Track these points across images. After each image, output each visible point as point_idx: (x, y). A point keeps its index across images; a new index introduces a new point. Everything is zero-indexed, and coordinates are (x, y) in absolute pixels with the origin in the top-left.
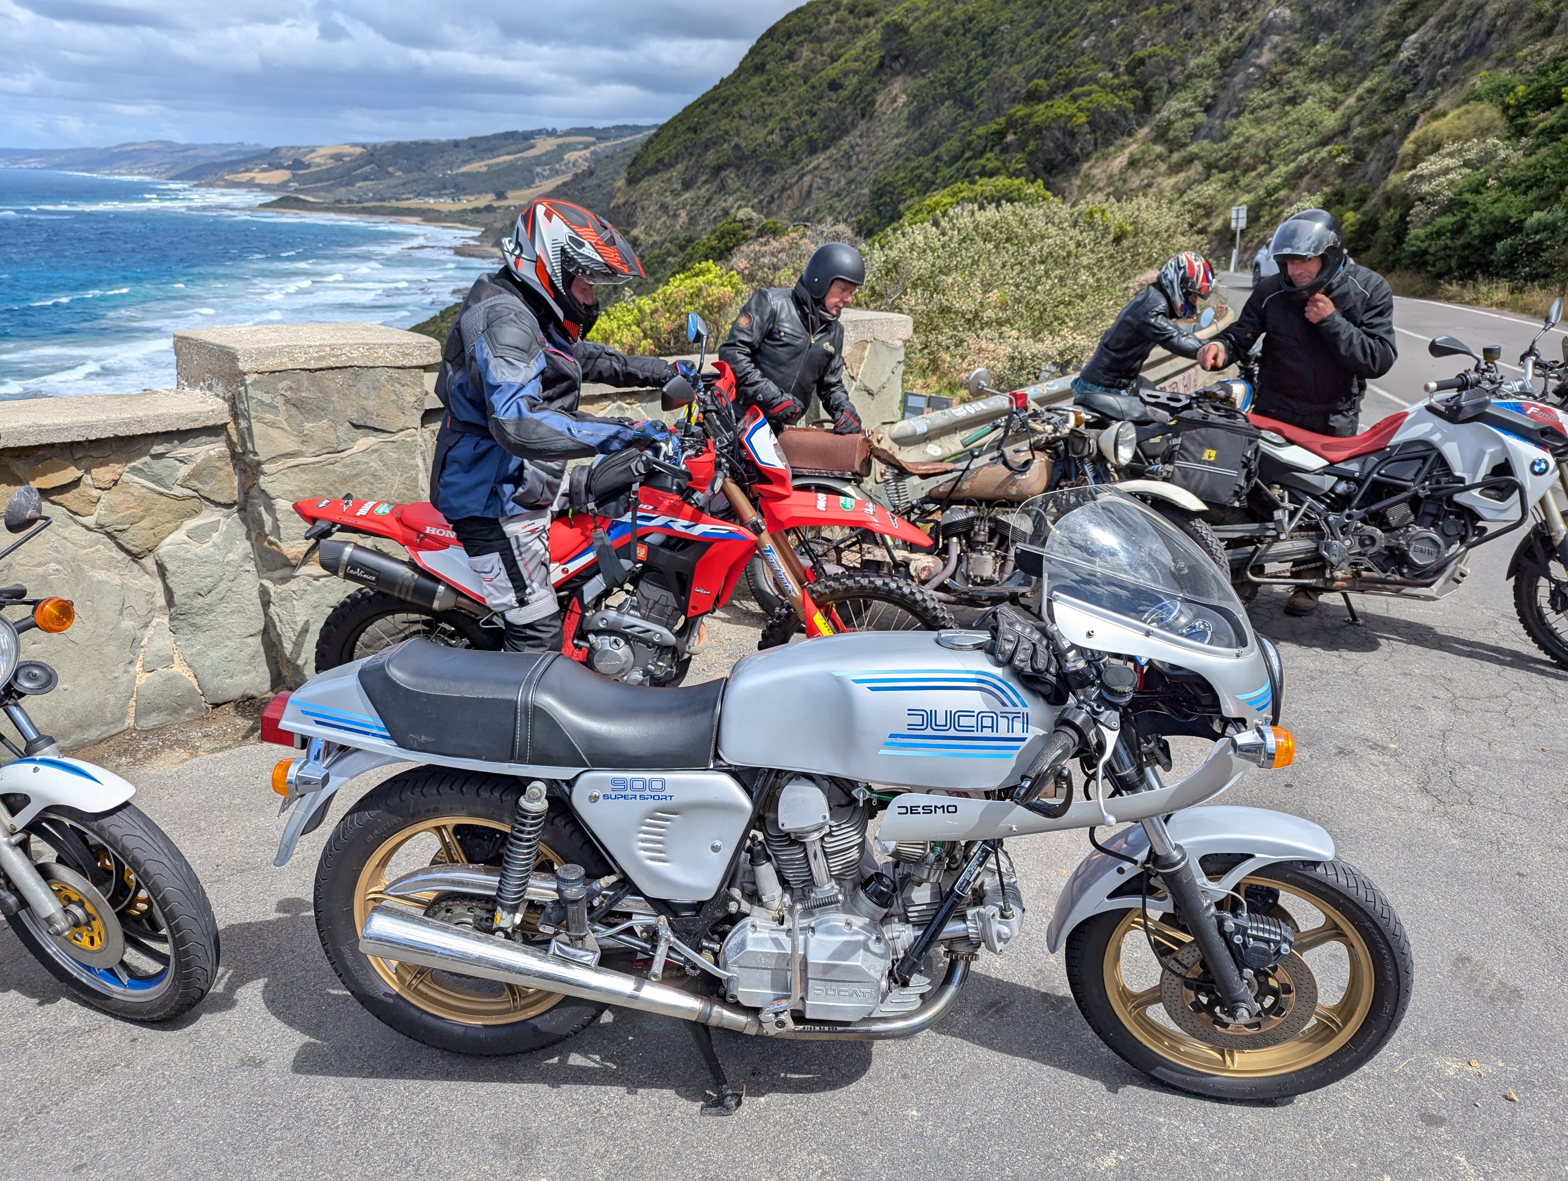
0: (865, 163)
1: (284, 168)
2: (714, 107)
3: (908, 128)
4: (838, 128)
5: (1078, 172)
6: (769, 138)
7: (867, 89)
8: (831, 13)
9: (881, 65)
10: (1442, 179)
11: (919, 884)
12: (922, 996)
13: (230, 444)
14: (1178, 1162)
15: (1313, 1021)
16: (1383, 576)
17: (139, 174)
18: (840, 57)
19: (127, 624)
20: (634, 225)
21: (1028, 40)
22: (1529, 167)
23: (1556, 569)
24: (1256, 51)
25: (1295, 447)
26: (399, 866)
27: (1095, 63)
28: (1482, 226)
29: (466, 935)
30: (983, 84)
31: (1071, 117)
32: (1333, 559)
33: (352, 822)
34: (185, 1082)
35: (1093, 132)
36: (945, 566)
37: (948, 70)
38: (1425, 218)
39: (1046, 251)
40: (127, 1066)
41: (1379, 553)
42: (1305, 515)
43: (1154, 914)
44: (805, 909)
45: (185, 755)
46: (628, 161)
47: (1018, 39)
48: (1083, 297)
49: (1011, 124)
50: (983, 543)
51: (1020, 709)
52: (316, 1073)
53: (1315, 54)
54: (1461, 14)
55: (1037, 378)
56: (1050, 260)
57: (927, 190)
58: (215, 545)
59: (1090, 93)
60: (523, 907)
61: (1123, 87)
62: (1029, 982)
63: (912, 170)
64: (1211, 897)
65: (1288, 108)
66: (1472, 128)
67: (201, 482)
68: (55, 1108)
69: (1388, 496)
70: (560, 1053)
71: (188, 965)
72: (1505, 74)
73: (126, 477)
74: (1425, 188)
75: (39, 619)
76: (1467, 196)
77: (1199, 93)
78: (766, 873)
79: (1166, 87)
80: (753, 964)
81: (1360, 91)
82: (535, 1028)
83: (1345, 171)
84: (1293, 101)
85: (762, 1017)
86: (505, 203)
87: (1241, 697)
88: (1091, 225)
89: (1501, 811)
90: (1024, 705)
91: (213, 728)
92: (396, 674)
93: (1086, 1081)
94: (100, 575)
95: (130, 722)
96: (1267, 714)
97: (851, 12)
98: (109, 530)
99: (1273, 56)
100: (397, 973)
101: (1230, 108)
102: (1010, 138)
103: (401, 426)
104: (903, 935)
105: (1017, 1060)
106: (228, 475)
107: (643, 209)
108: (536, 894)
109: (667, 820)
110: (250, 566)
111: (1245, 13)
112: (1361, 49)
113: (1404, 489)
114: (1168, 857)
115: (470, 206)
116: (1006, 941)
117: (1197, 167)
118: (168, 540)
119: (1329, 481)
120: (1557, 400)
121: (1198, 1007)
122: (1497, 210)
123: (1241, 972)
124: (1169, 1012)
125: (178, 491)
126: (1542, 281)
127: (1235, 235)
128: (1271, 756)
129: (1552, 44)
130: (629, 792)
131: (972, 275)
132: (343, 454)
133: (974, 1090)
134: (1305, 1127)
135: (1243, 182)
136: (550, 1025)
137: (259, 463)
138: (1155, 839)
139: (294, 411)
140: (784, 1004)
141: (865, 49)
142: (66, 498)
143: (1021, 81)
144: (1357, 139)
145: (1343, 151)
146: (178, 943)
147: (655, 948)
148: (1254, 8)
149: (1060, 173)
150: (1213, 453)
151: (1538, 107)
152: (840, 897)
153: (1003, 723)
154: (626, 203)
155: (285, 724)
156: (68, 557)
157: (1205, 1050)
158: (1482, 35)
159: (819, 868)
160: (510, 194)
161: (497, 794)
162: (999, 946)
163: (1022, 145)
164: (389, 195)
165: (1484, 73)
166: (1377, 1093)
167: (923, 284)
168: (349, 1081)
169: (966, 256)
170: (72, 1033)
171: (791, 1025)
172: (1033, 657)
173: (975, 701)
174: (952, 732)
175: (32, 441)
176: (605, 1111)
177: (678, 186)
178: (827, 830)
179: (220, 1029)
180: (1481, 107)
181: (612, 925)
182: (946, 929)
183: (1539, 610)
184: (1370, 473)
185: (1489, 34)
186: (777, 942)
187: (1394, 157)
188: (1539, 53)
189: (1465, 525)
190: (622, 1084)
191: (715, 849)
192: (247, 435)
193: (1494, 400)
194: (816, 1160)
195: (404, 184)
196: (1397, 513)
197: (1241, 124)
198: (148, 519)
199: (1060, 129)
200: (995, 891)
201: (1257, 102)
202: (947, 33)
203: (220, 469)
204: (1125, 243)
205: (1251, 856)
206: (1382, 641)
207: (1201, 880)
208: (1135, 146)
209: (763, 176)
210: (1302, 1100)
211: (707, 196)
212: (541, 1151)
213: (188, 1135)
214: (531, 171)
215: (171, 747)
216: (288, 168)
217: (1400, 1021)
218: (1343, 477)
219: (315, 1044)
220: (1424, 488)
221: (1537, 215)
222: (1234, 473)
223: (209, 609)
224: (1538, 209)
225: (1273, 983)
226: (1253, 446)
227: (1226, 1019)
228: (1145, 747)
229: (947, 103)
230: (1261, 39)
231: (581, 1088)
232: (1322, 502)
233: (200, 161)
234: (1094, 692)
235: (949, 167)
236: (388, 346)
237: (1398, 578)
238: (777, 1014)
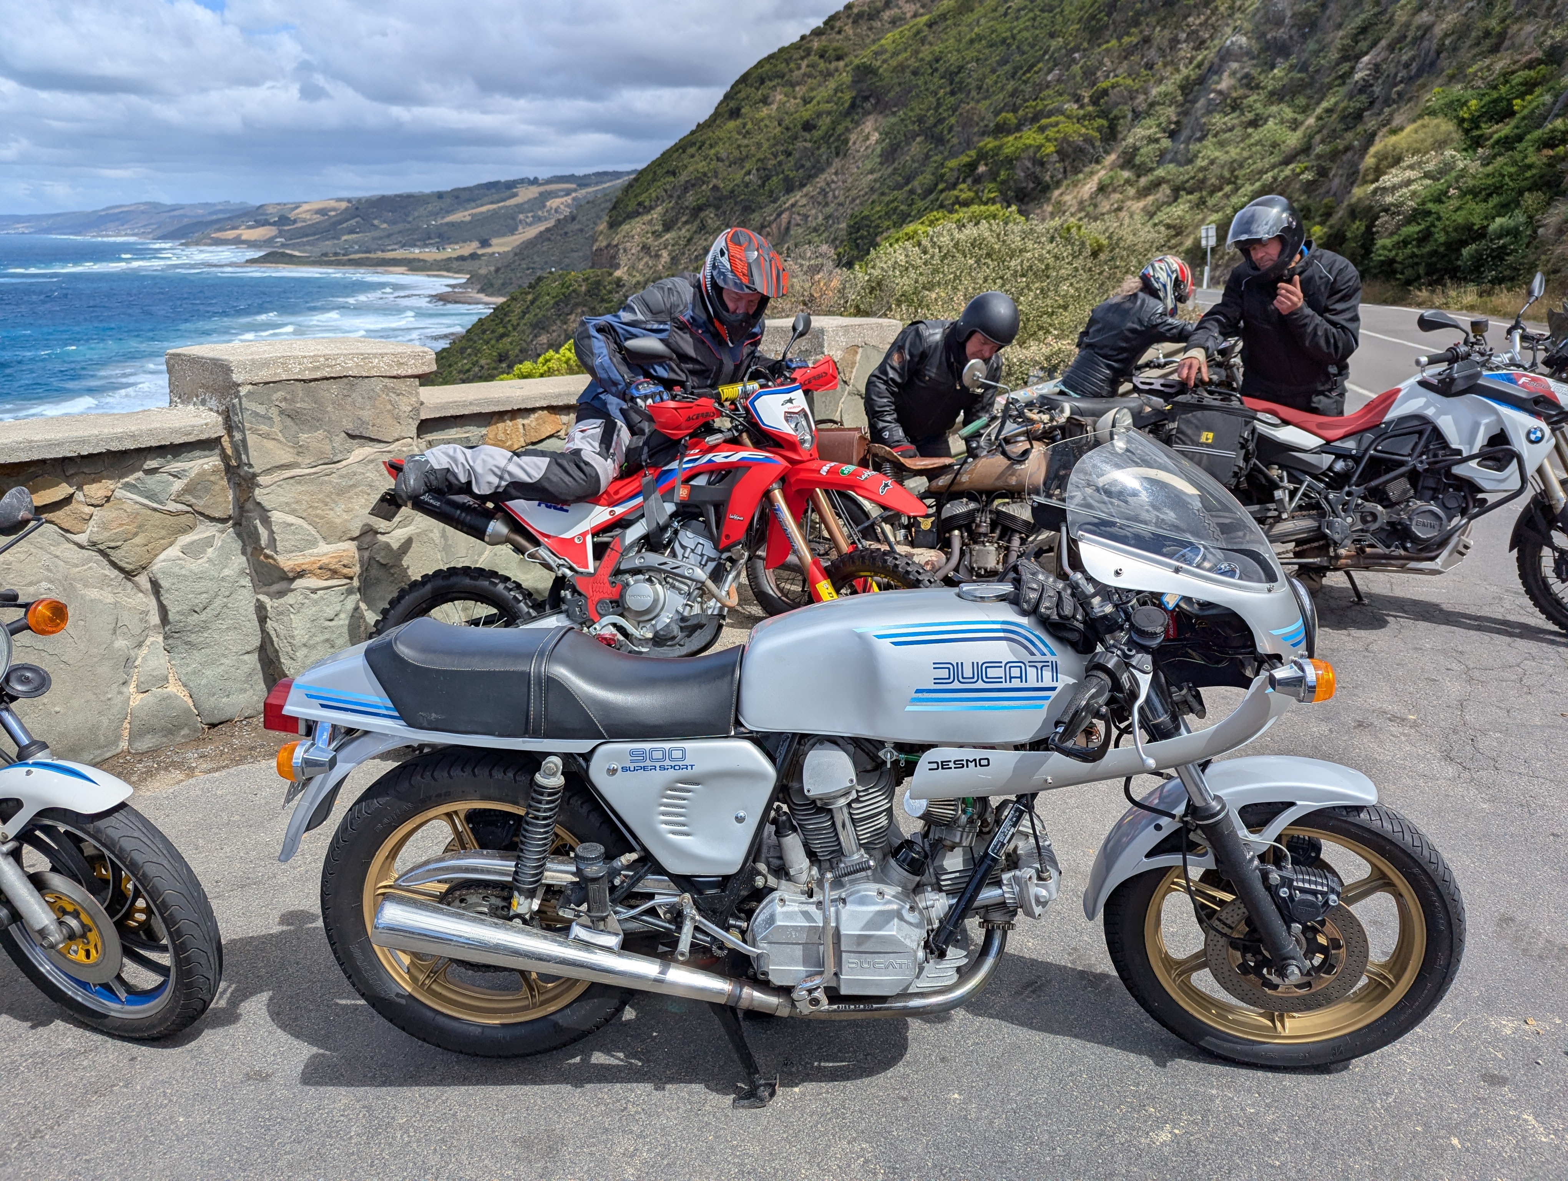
0: (841, 199)
1: (270, 224)
2: (692, 150)
3: (881, 164)
4: (814, 167)
5: (1049, 199)
6: (747, 178)
7: (840, 129)
8: (802, 58)
9: (853, 106)
10: (1405, 190)
11: (952, 849)
12: (959, 970)
13: (225, 457)
14: (1235, 1134)
15: (1363, 981)
16: (1387, 551)
17: (126, 235)
18: (812, 99)
19: (121, 643)
20: (617, 266)
21: (994, 77)
22: (1488, 175)
23: (1558, 538)
24: (1215, 78)
25: (1290, 428)
26: (409, 856)
27: (1061, 95)
28: (1447, 233)
29: (482, 921)
30: (953, 120)
31: (1039, 147)
32: (1337, 537)
33: (360, 811)
34: (188, 1099)
35: (1062, 160)
36: (948, 560)
37: (917, 108)
38: (1391, 227)
39: (1026, 264)
40: (126, 1086)
41: (1381, 529)
42: (1304, 494)
43: (1195, 873)
44: (836, 877)
45: (181, 777)
46: (609, 205)
47: (985, 76)
48: (1065, 308)
49: (982, 156)
50: (985, 535)
51: (1049, 657)
52: (326, 1084)
53: (1273, 78)
54: (1410, 35)
55: (1026, 383)
56: (1030, 273)
57: (903, 222)
58: (210, 560)
59: (1057, 124)
60: (541, 892)
61: (1089, 117)
62: (1065, 961)
63: (887, 204)
64: (1253, 849)
65: (1250, 130)
66: (1430, 140)
67: (195, 497)
68: (50, 1132)
69: (1387, 472)
70: (582, 1052)
71: (189, 973)
72: (1457, 89)
73: (119, 493)
74: (1389, 199)
75: (31, 621)
76: (1430, 206)
77: (1163, 119)
78: (793, 844)
79: (1130, 116)
80: (784, 937)
81: (1319, 111)
82: (556, 1024)
83: (1309, 187)
84: (1255, 123)
85: (795, 996)
86: (489, 250)
87: (1275, 632)
88: (1068, 240)
89: (1527, 774)
90: (1053, 654)
91: (209, 749)
92: (403, 650)
93: (1132, 1057)
94: (93, 593)
95: (124, 745)
96: (1302, 650)
97: (822, 56)
98: (100, 547)
99: (1233, 82)
100: (409, 972)
101: (1193, 133)
102: (982, 169)
103: (396, 436)
104: (937, 904)
105: (1059, 1039)
106: (223, 489)
107: (625, 251)
108: (553, 878)
109: (689, 791)
110: (246, 581)
111: (1203, 42)
112: (1317, 71)
113: (1402, 464)
114: (1207, 808)
115: (454, 255)
116: (1044, 904)
117: (1165, 190)
118: (162, 556)
119: (1327, 460)
120: (1547, 370)
121: (1244, 969)
122: (1460, 218)
123: (1289, 928)
124: (1215, 976)
125: (172, 506)
126: (1509, 284)
127: (1206, 253)
128: (1312, 689)
129: (1500, 59)
130: (648, 763)
131: (955, 289)
132: (338, 465)
133: (1017, 1071)
134: (1363, 1092)
135: (1211, 202)
136: (572, 1020)
137: (255, 475)
138: (1193, 789)
139: (289, 422)
140: (817, 981)
141: (836, 91)
142: (58, 516)
143: (990, 115)
144: (1319, 157)
145: (1306, 168)
146: (179, 950)
147: (679, 928)
148: (1212, 37)
149: (1033, 200)
150: (1211, 435)
151: (1491, 119)
152: (872, 863)
153: (1031, 672)
154: (609, 245)
155: (289, 709)
156: (59, 576)
157: (1254, 1016)
158: (1432, 53)
159: (848, 837)
160: (494, 241)
161: (510, 775)
162: (1038, 910)
163: (993, 175)
164: (374, 247)
165: (1436, 90)
166: (1435, 1055)
167: (907, 300)
168: (361, 1091)
169: (950, 270)
170: (66, 1055)
171: (825, 1005)
172: (1059, 604)
173: (1001, 651)
174: (980, 685)
175: (24, 457)
176: (632, 1109)
177: (659, 228)
178: (854, 795)
179: (223, 1044)
180: (1436, 121)
181: (633, 907)
182: (981, 896)
183: (1544, 580)
184: (1367, 450)
185: (1438, 53)
186: (806, 915)
187: (1357, 172)
188: (1489, 68)
189: (1465, 497)
190: (649, 1081)
191: (740, 820)
192: (241, 447)
193: (1485, 373)
194: (857, 1149)
195: (389, 236)
196: (1397, 488)
197: (1206, 147)
198: (141, 535)
199: (1029, 159)
200: (1030, 855)
201: (1219, 126)
202: (915, 73)
203: (214, 483)
204: (1102, 257)
205: (1292, 804)
206: (1389, 619)
207: (1243, 832)
208: (1103, 172)
209: (742, 214)
210: (1358, 1065)
211: (688, 235)
212: (566, 1152)
213: (192, 1153)
214: (514, 219)
215: (166, 769)
216: (274, 224)
217: (1454, 973)
218: (1340, 455)
219: (323, 1055)
220: (1421, 462)
221: (1499, 221)
222: (1232, 454)
223: (204, 627)
224: (1500, 215)
225: (1322, 940)
226: (1250, 427)
227: (1274, 979)
228: (1176, 696)
229: (918, 139)
230: (1220, 66)
231: (606, 1087)
232: (1321, 481)
233: (186, 221)
234: (1123, 636)
235: (923, 199)
236: (382, 355)
237: (1403, 553)
238: (810, 991)
